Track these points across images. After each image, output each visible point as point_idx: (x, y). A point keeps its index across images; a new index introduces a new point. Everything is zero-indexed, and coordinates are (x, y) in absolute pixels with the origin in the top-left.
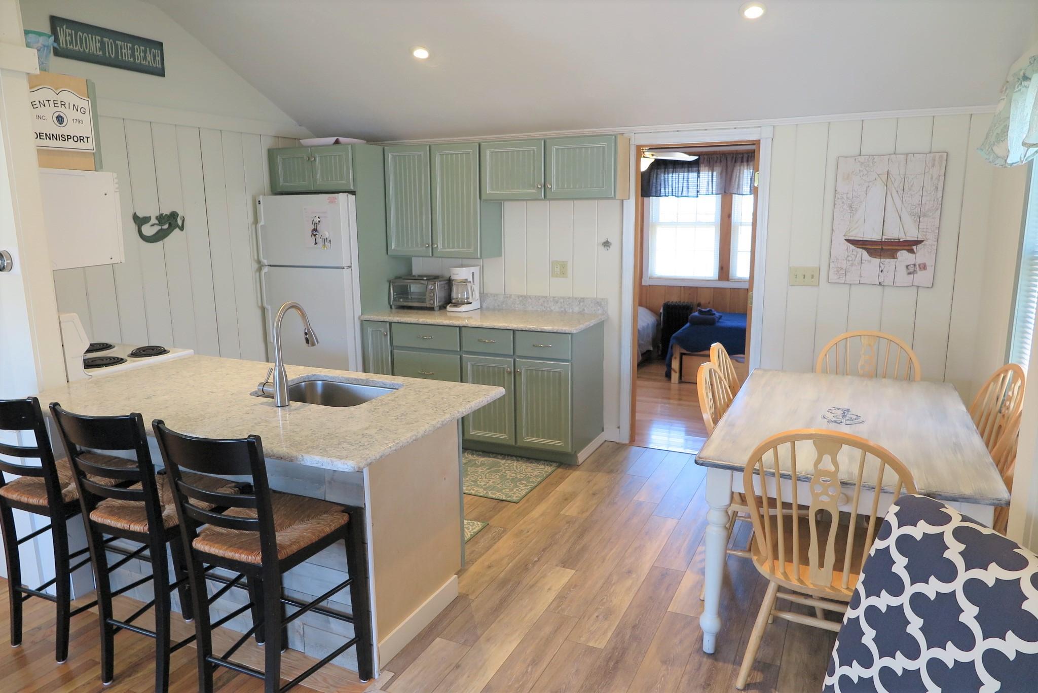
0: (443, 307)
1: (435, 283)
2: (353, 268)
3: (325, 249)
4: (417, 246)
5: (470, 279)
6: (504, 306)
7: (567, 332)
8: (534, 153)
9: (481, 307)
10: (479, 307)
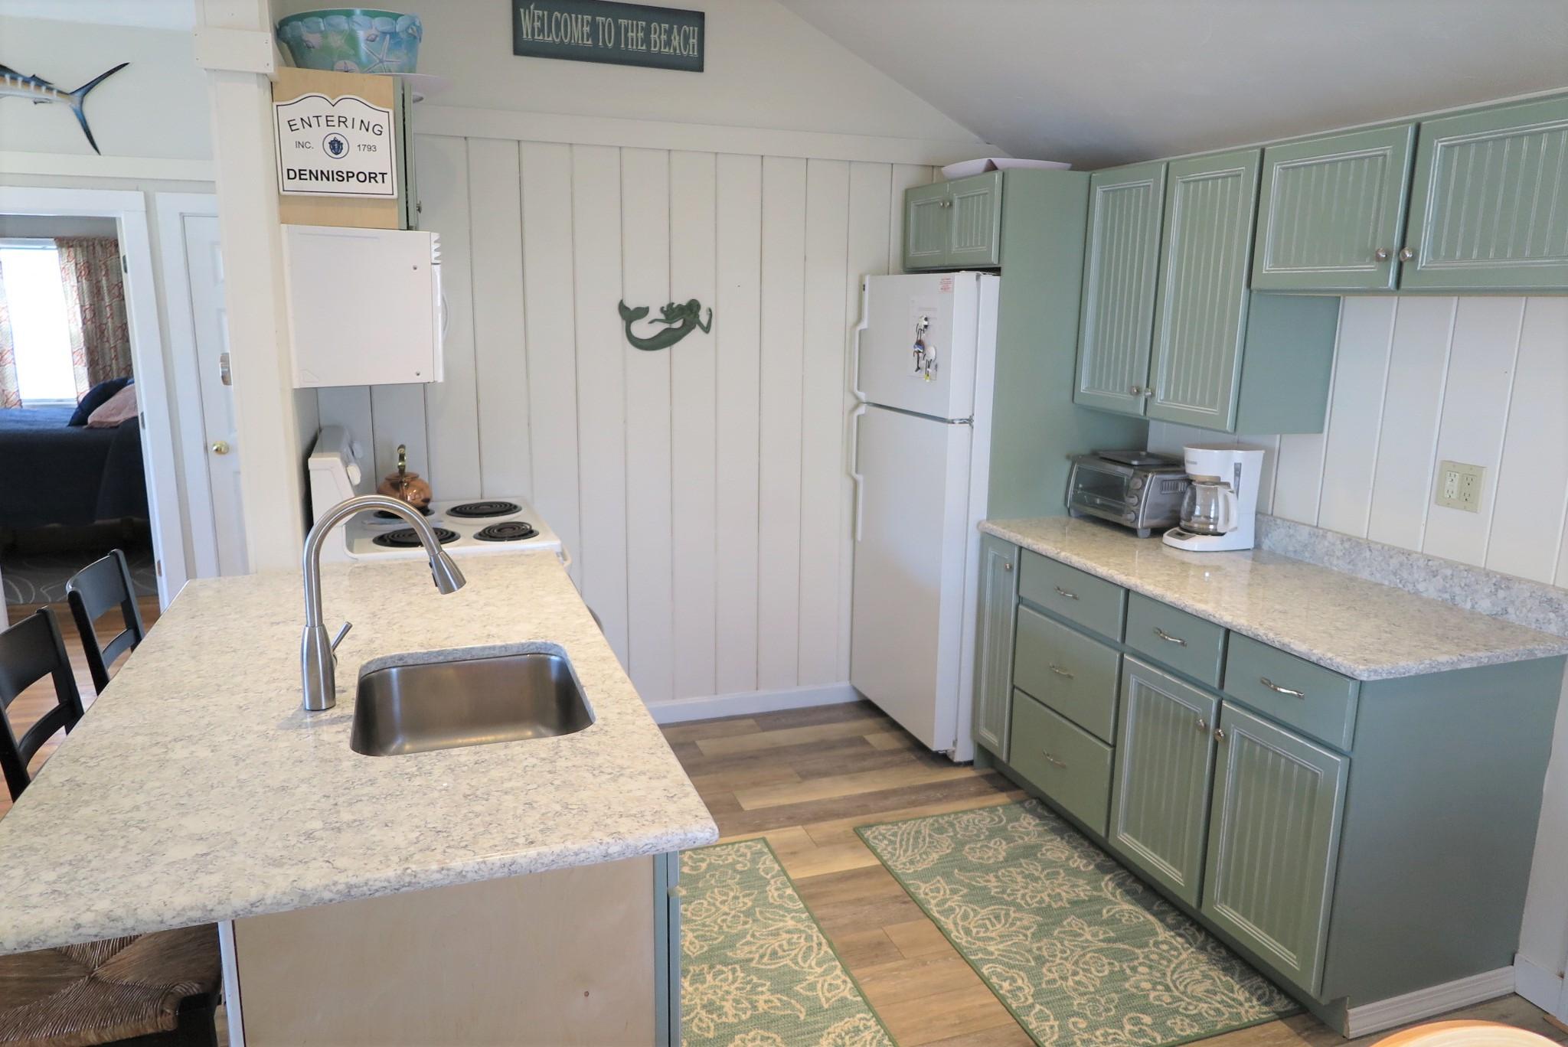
0: (1157, 532)
1: (1146, 477)
2: (974, 424)
3: (928, 381)
4: (1122, 389)
5: (1229, 477)
6: (1307, 554)
7: (1343, 671)
8: (1384, 162)
9: (1258, 546)
10: (1251, 545)
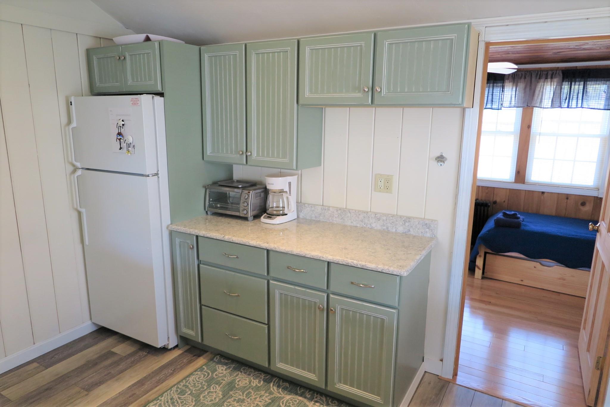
0: (257, 217)
1: (249, 192)
2: (159, 175)
3: (129, 154)
4: (231, 153)
5: (287, 189)
6: (321, 218)
7: (395, 273)
8: (361, 49)
9: (298, 217)
10: (296, 217)
